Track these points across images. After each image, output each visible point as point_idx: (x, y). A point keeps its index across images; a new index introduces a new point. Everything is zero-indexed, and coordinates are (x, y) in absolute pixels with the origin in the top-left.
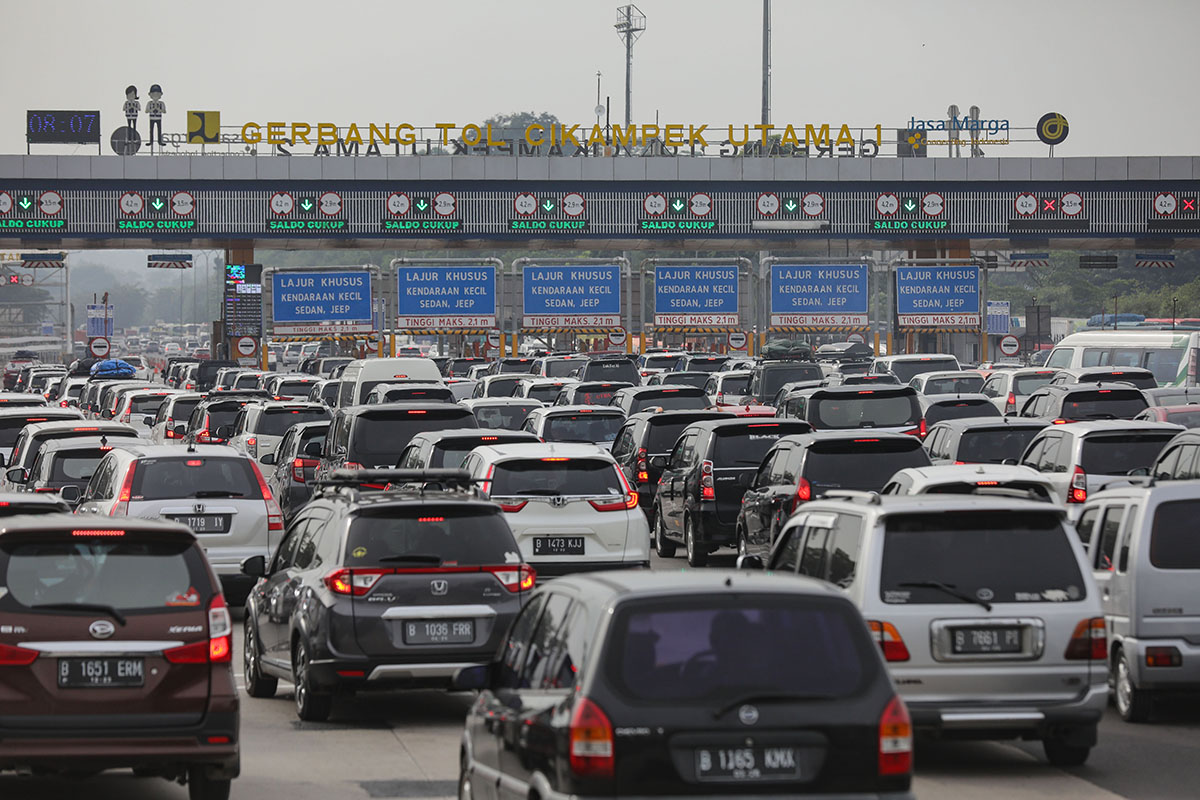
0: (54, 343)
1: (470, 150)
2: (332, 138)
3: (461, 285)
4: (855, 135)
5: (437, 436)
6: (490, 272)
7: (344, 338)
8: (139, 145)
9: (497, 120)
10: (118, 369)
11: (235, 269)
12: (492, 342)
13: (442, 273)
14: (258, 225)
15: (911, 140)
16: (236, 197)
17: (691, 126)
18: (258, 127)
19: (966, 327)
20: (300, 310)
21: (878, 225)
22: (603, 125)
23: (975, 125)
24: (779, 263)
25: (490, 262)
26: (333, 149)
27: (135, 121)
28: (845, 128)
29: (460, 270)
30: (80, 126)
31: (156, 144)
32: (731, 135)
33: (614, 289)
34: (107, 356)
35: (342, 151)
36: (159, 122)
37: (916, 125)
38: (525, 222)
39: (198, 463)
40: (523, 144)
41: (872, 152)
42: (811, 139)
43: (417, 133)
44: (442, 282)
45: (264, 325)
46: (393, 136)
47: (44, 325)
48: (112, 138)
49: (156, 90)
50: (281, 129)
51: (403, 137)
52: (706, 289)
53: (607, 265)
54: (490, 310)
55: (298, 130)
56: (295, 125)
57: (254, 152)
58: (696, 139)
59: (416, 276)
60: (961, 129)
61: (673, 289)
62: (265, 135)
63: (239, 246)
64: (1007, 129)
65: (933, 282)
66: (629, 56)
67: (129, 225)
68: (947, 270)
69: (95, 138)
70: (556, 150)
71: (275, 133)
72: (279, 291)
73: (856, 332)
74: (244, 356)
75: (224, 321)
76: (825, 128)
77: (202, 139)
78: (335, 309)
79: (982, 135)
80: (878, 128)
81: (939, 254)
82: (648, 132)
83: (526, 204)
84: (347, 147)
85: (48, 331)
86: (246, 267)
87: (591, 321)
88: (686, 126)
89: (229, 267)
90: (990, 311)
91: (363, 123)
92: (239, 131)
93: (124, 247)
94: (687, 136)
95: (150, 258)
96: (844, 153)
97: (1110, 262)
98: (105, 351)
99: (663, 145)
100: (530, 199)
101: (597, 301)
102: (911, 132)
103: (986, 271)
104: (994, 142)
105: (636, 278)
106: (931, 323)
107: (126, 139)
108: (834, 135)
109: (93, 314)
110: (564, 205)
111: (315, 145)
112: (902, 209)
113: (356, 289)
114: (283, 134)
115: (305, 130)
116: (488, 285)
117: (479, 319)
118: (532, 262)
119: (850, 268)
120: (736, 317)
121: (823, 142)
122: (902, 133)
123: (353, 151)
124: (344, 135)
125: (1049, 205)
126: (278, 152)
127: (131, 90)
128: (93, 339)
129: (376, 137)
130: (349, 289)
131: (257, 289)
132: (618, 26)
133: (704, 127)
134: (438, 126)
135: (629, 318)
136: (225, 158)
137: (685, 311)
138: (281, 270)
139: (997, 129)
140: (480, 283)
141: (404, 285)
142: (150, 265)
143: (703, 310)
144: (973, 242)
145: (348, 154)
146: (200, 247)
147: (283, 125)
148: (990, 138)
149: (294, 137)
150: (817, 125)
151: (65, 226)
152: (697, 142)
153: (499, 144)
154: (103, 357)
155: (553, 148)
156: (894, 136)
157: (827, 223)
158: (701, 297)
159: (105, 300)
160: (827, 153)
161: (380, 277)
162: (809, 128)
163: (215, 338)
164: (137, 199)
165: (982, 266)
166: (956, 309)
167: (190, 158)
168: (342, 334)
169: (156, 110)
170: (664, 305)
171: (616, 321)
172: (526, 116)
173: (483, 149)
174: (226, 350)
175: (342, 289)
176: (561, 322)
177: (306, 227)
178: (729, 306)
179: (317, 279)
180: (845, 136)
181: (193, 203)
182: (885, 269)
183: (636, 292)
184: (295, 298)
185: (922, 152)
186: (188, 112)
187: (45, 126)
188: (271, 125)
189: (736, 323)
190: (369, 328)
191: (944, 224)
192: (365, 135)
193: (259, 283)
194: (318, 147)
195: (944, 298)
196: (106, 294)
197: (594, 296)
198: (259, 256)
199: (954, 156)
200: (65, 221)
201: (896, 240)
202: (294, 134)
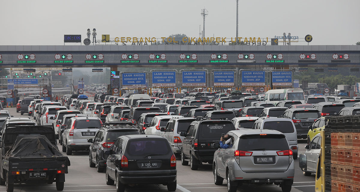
0: (69, 89)
1: (169, 43)
2: (136, 41)
3: (167, 76)
4: (262, 40)
5: (146, 114)
6: (174, 73)
7: (139, 89)
8: (90, 43)
9: (172, 36)
10: (84, 97)
11: (113, 72)
12: (175, 89)
13: (163, 73)
14: (118, 62)
15: (275, 41)
16: (113, 55)
17: (222, 38)
18: (119, 38)
19: (289, 86)
20: (129, 82)
21: (267, 61)
22: (201, 37)
23: (290, 37)
24: (244, 70)
25: (174, 70)
26: (136, 43)
27: (89, 37)
28: (259, 38)
29: (167, 72)
30: (76, 38)
31: (94, 42)
32: (232, 40)
33: (204, 77)
34: (83, 93)
35: (138, 44)
36: (95, 37)
37: (276, 37)
38: (182, 61)
39: (89, 121)
40: (182, 42)
41: (265, 44)
42: (251, 41)
43: (156, 39)
44: (163, 75)
45: (120, 86)
46: (151, 40)
47: (67, 85)
48: (84, 41)
49: (94, 30)
50: (124, 39)
51: (153, 40)
52: (226, 77)
53: (202, 71)
54: (174, 82)
55: (128, 39)
56: (127, 38)
57: (117, 44)
58: (224, 41)
59: (156, 74)
60: (287, 38)
61: (218, 77)
62: (120, 40)
63: (114, 67)
64: (298, 38)
65: (281, 75)
66: (204, 21)
67: (88, 62)
68: (284, 72)
69: (80, 41)
70: (189, 44)
71: (123, 40)
72: (124, 78)
73: (262, 87)
74: (115, 93)
75: (110, 84)
76: (254, 38)
77: (105, 41)
78: (137, 82)
79: (291, 40)
80: (267, 38)
81: (281, 68)
82: (212, 39)
83: (183, 56)
84: (140, 43)
85: (68, 86)
86: (116, 72)
87: (199, 84)
88: (221, 38)
89: (112, 72)
90: (294, 82)
91: (144, 37)
92: (114, 39)
93: (87, 67)
94: (221, 40)
95: (93, 70)
96: (259, 44)
97: (322, 70)
98: (82, 92)
99: (215, 42)
100: (184, 55)
101: (200, 80)
102: (275, 39)
103: (293, 73)
104: (295, 42)
105: (209, 74)
106: (280, 85)
107: (87, 41)
108: (256, 40)
109: (80, 83)
110: (192, 57)
111: (132, 42)
112: (273, 57)
113: (142, 77)
114: (125, 40)
115: (130, 39)
116: (174, 76)
117: (172, 84)
118: (184, 70)
119: (261, 72)
120: (233, 84)
121: (254, 41)
122: (272, 40)
123: (141, 44)
124: (139, 40)
125: (308, 57)
126: (123, 44)
127: (89, 30)
128: (79, 89)
129: (147, 41)
130: (141, 77)
131: (118, 77)
132: (202, 14)
133: (225, 38)
134: (162, 38)
135: (208, 84)
136: (111, 46)
137: (221, 82)
138: (124, 73)
139: (295, 38)
140: (172, 76)
141: (154, 76)
142: (93, 71)
143: (225, 82)
144: (289, 65)
145: (140, 44)
146: (104, 67)
147: (125, 38)
148: (294, 40)
149: (127, 41)
150: (253, 38)
151: (73, 62)
152: (223, 41)
153: (176, 42)
154: (82, 93)
155: (189, 43)
156: (270, 40)
157: (255, 61)
158: (225, 79)
159: (82, 79)
160: (254, 44)
161: (148, 74)
162: (251, 38)
163: (108, 89)
164: (90, 55)
165: (292, 71)
166: (286, 82)
167: (103, 46)
168: (138, 88)
169: (95, 35)
170: (216, 81)
171: (205, 84)
172: (179, 35)
173: (172, 43)
174: (111, 91)
175: (139, 77)
176: (191, 85)
177: (130, 62)
178: (232, 81)
179: (133, 75)
180: (259, 40)
181: (103, 57)
182: (269, 71)
183: (209, 77)
184: (128, 79)
185: (277, 44)
186: (102, 35)
187: (68, 38)
188: (122, 38)
189: (234, 85)
190: (145, 86)
191: (283, 61)
192: (144, 40)
193: (119, 75)
194: (133, 43)
195: (283, 79)
196: (83, 78)
197: (199, 79)
198: (119, 69)
199: (285, 45)
200: (73, 61)
201: (271, 65)
202: (127, 40)
